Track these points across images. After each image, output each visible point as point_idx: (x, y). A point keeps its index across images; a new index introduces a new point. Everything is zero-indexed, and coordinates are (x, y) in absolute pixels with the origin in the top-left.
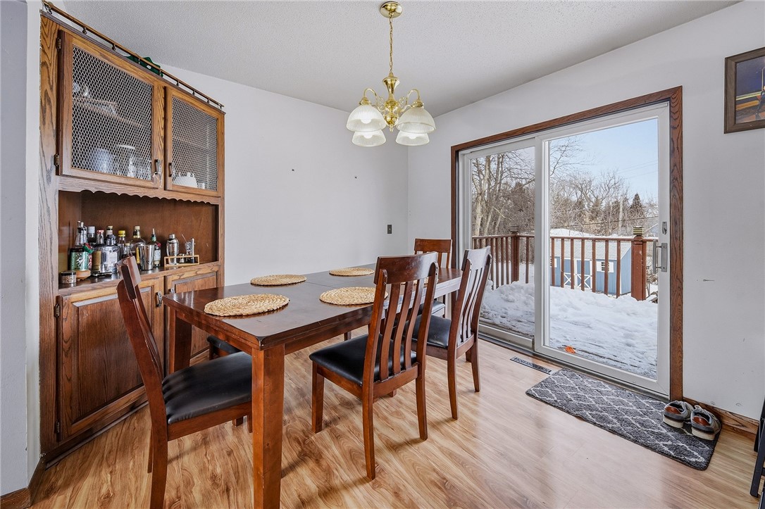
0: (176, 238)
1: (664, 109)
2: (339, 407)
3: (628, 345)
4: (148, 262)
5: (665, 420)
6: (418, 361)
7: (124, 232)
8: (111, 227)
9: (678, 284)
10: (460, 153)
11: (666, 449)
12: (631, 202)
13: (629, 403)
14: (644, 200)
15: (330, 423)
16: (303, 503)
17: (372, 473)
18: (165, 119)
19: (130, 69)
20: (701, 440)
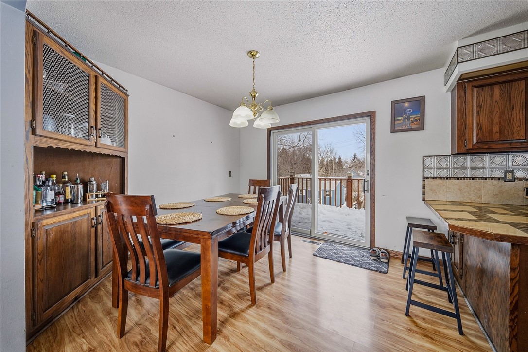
0: (95, 180)
1: (368, 120)
2: (222, 276)
3: (349, 229)
4: (78, 197)
5: (370, 257)
6: (270, 243)
7: (55, 176)
8: (44, 173)
9: (374, 198)
10: (272, 132)
11: (373, 268)
12: (337, 160)
13: (356, 253)
14: (343, 159)
15: (220, 284)
16: (223, 322)
17: (254, 302)
18: (96, 98)
19: (77, 62)
20: (384, 263)
